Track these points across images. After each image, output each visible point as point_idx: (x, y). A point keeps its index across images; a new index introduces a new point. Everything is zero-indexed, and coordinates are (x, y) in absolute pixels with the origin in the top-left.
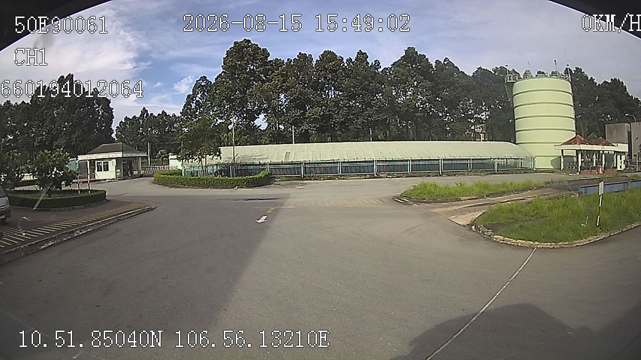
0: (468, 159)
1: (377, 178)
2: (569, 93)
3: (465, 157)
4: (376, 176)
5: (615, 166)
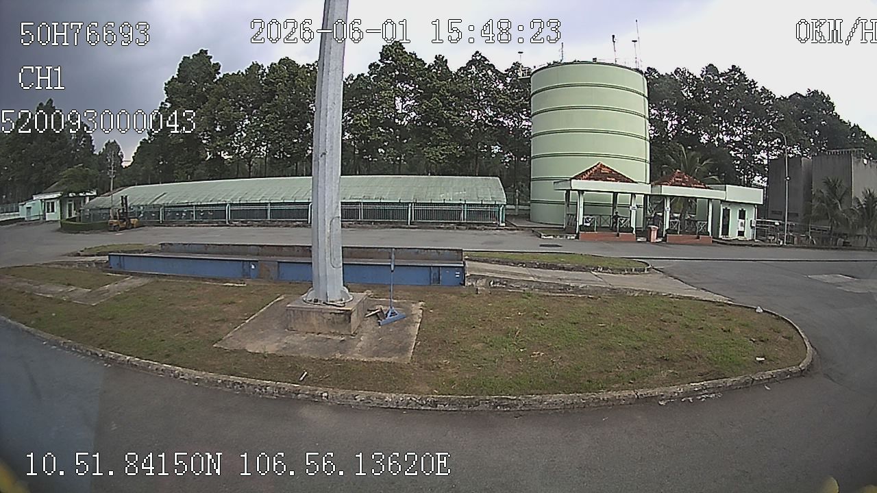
0: (357, 203)
1: (228, 226)
2: (640, 94)
4: (227, 223)
5: (709, 230)
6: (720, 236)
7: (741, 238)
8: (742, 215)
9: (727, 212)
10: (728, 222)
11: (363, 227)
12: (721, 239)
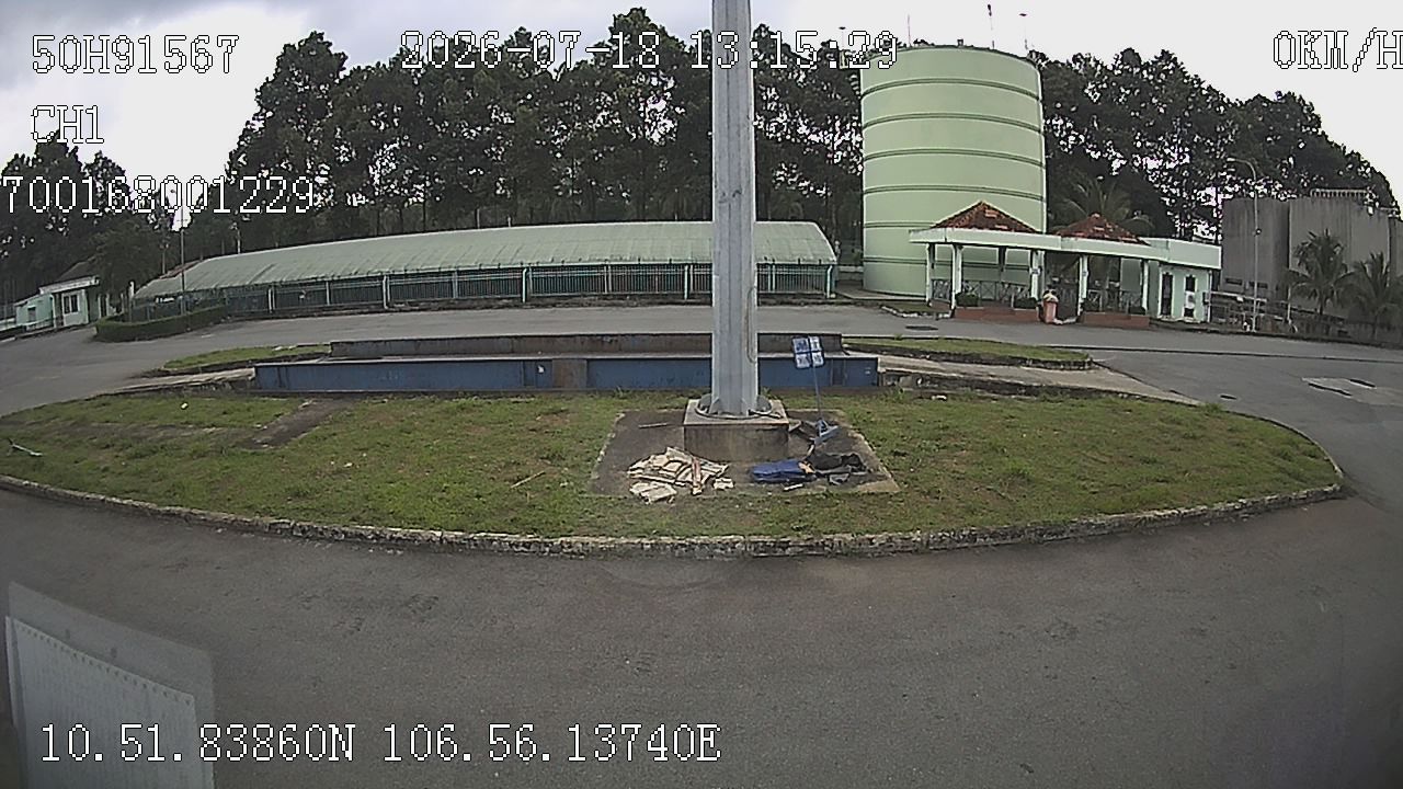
0: (603, 266)
2: (1031, 95)
3: (594, 260)
5: (1145, 305)
6: (1159, 317)
7: (1188, 320)
8: (1190, 286)
9: (1168, 279)
10: (1171, 294)
11: (614, 305)
12: (1159, 320)
